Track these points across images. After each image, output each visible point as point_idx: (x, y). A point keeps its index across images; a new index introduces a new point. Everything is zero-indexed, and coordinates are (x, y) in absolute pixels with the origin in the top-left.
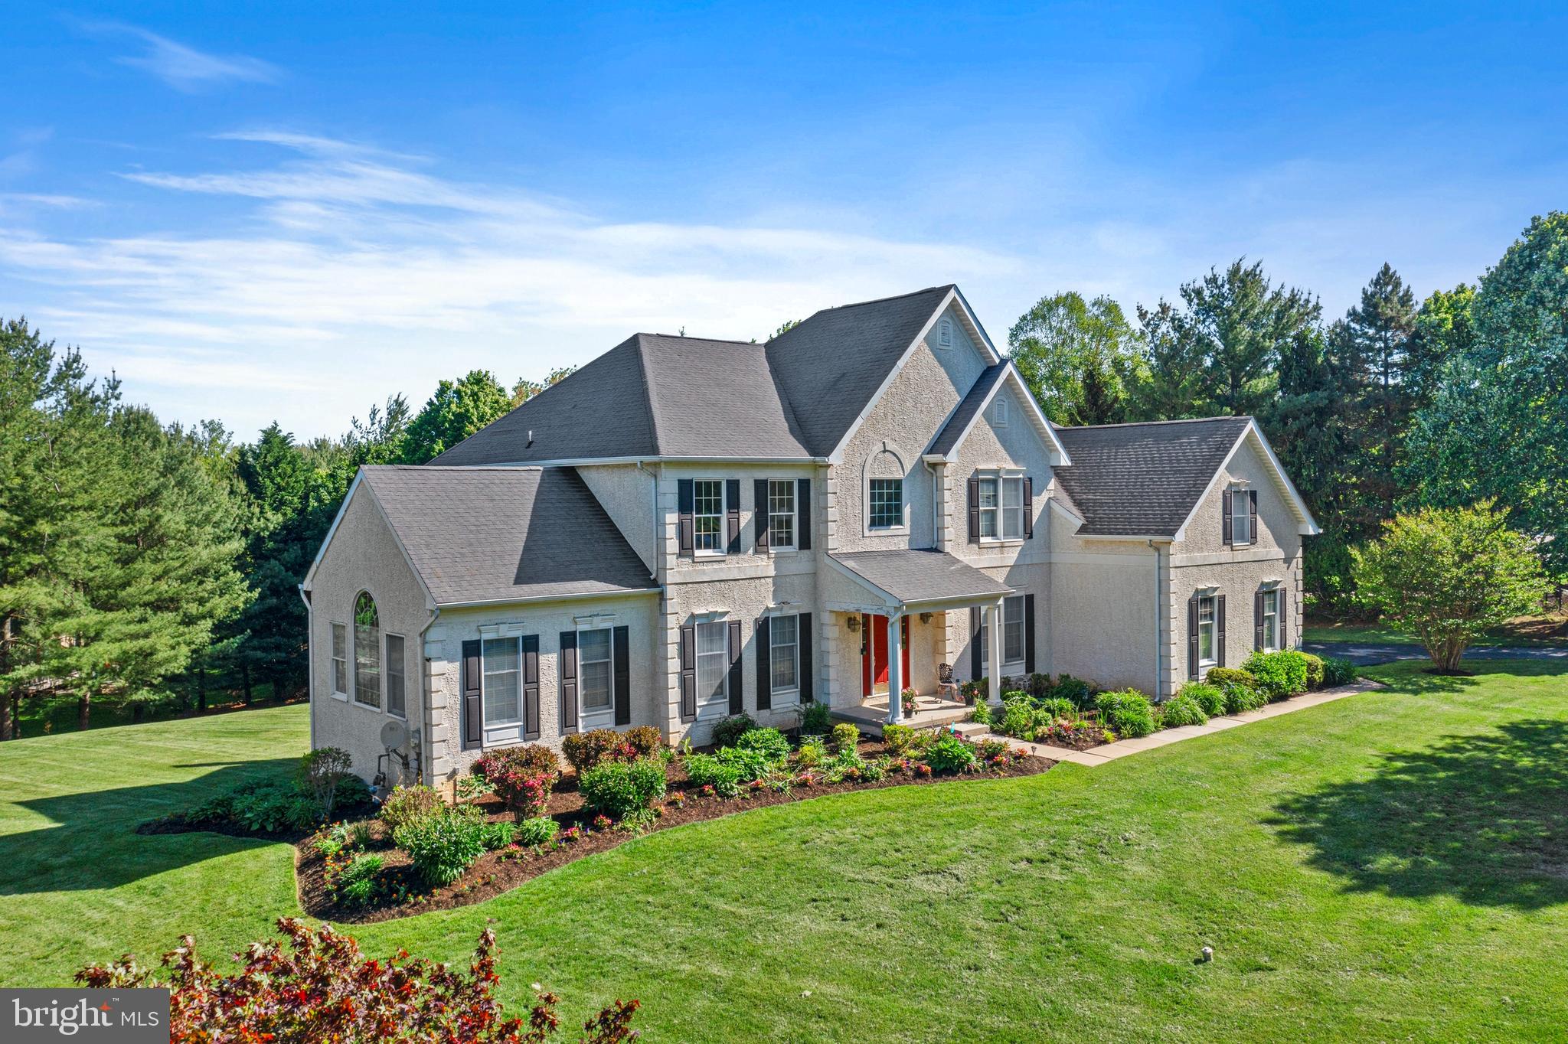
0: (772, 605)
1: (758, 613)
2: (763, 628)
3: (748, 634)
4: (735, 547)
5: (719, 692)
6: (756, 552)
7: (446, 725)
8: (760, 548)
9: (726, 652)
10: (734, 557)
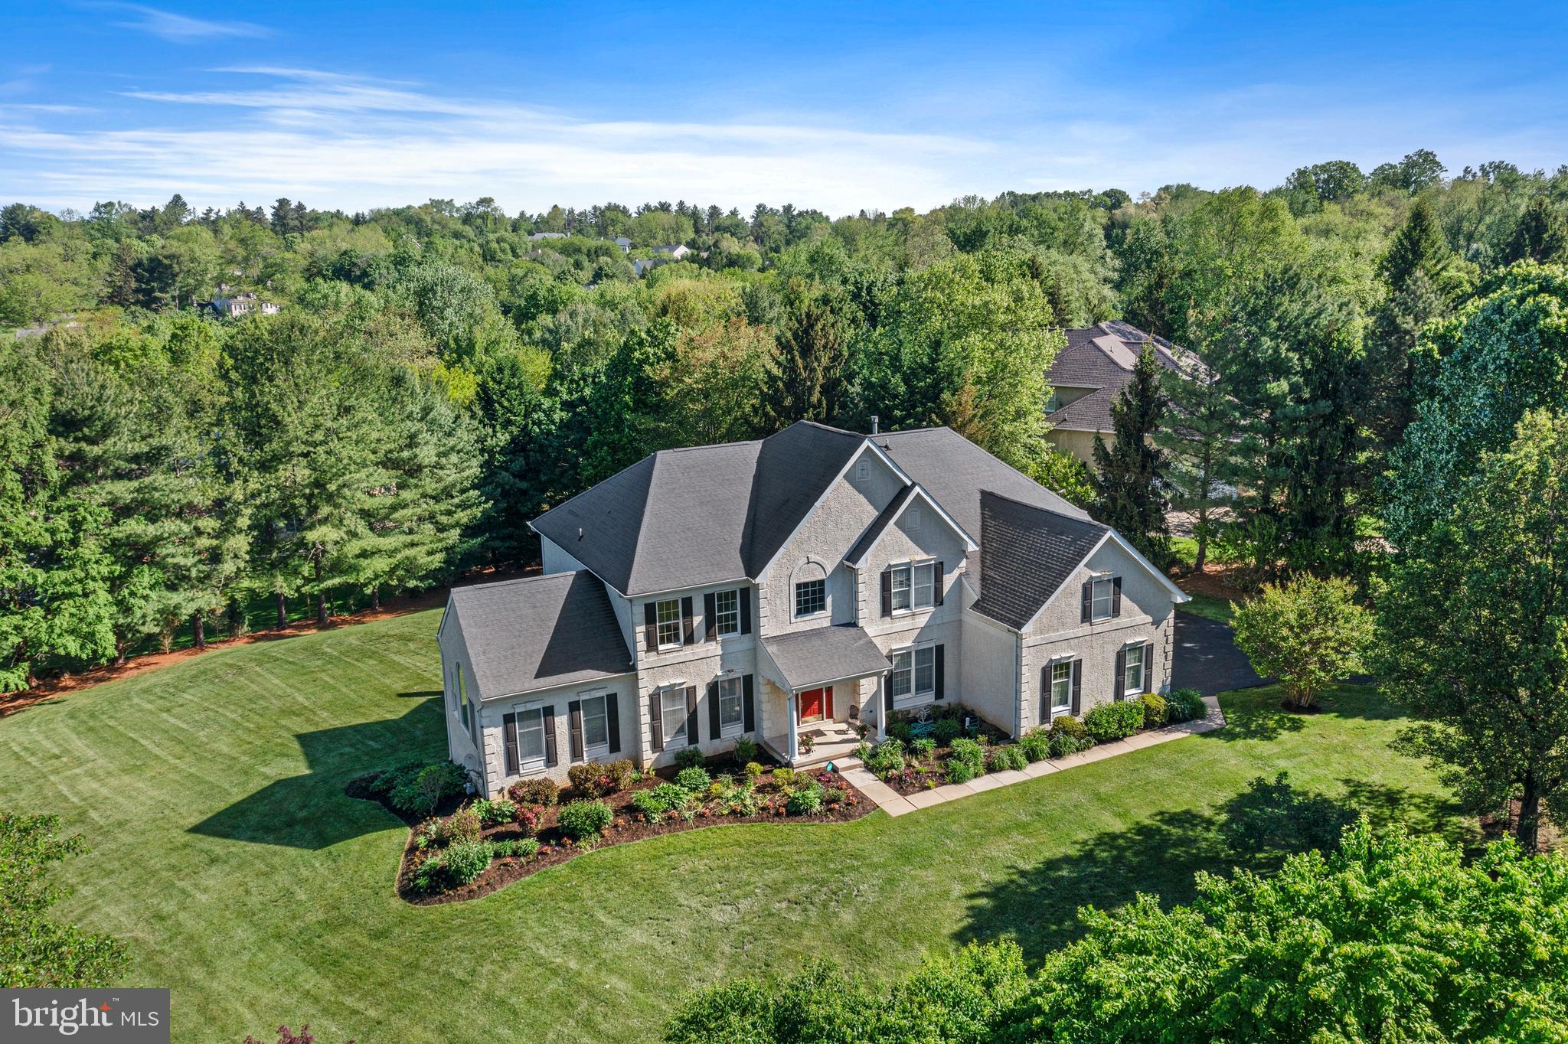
0: (720, 673)
1: (709, 679)
2: (713, 689)
3: (701, 693)
4: (690, 640)
5: (681, 730)
6: (707, 640)
7: (495, 762)
8: (710, 637)
9: (685, 706)
10: (690, 647)
